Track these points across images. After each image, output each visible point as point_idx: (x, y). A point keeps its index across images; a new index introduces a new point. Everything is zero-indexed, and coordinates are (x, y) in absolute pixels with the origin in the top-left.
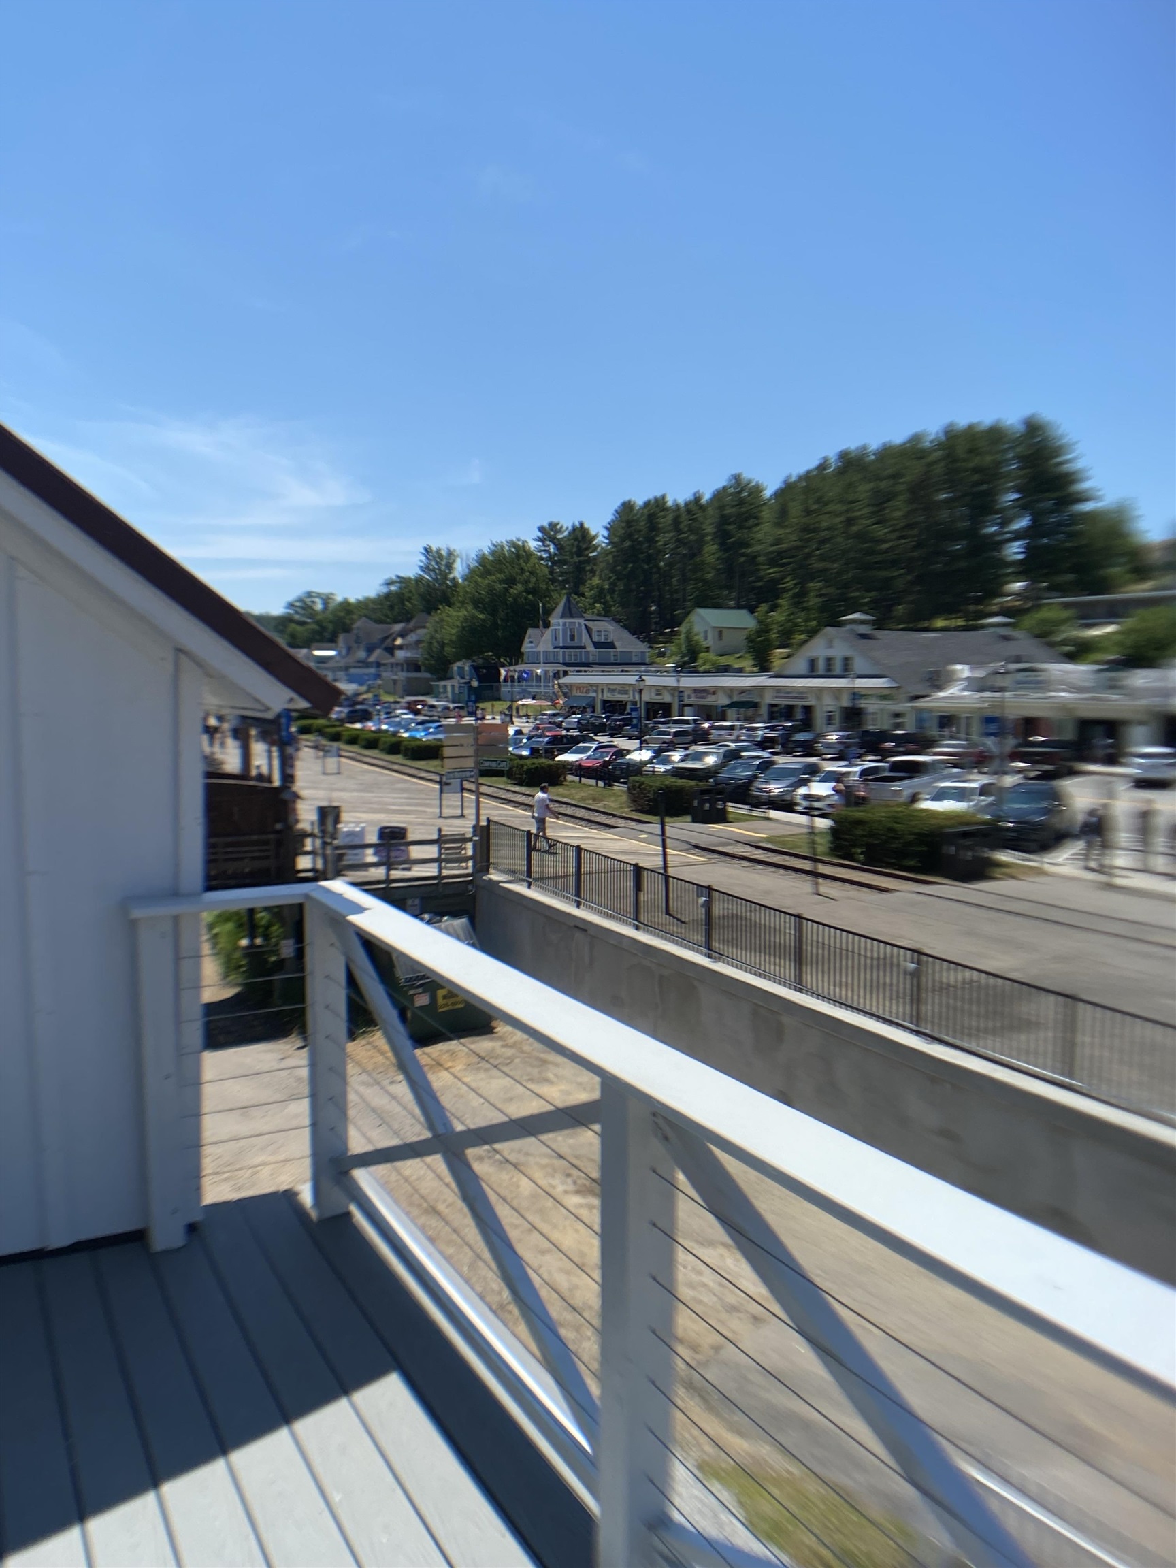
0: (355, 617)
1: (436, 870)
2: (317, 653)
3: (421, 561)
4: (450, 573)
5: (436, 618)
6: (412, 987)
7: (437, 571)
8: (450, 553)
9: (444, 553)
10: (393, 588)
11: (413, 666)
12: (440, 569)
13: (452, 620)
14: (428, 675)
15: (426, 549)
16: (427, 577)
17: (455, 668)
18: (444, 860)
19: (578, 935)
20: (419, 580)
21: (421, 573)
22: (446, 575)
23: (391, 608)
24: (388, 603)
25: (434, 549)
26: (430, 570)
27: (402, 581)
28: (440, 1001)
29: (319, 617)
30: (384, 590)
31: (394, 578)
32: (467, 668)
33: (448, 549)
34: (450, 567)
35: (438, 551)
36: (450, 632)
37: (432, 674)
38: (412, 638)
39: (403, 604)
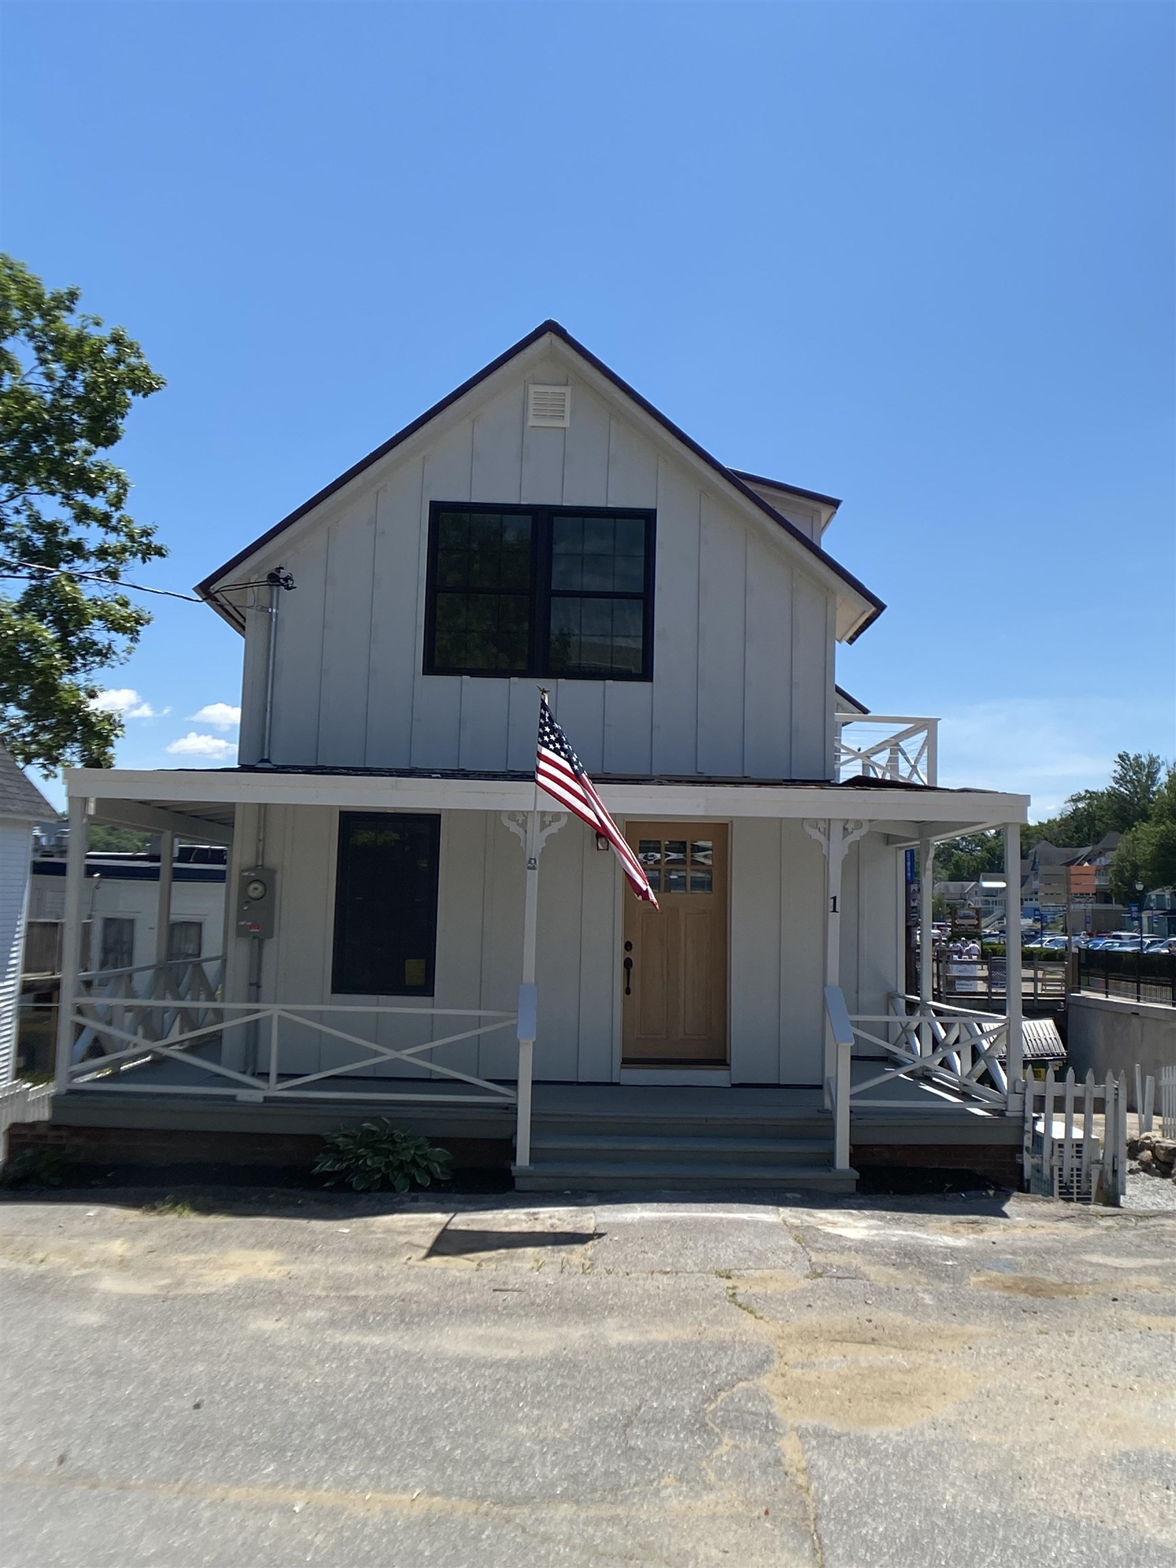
0: (1032, 841)
2: (986, 884)
3: (1115, 771)
4: (1153, 784)
5: (1129, 837)
7: (1136, 783)
8: (1152, 761)
9: (1144, 760)
10: (1081, 805)
11: (1103, 896)
12: (1139, 781)
13: (1146, 836)
14: (1120, 907)
15: (1120, 756)
16: (1122, 789)
17: (1153, 897)
18: (1040, 980)
19: (1134, 1020)
20: (1112, 795)
21: (1117, 786)
22: (1148, 787)
23: (1078, 829)
24: (1075, 824)
25: (1132, 757)
26: (1127, 782)
27: (1091, 796)
29: (993, 843)
30: (1070, 808)
31: (1083, 794)
32: (1168, 897)
33: (1151, 757)
34: (1152, 776)
35: (1137, 758)
36: (1145, 851)
37: (1124, 905)
38: (1102, 861)
39: (1094, 825)
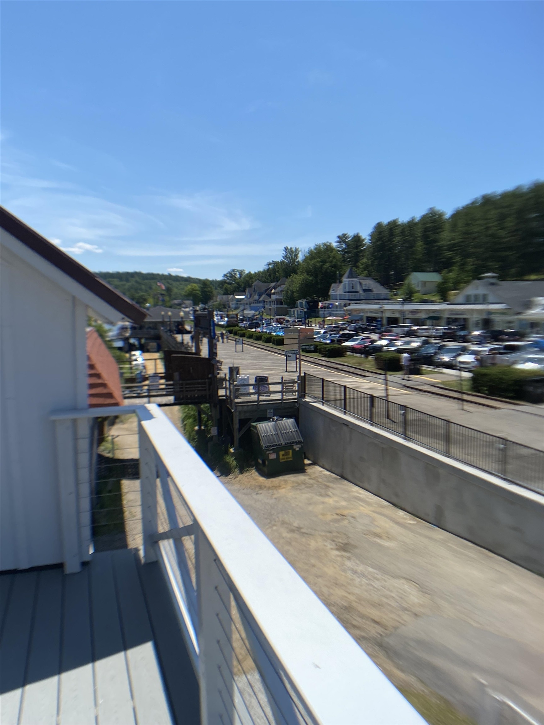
0: (253, 280)
1: (281, 396)
2: (237, 297)
3: (283, 254)
4: (297, 259)
5: (290, 280)
6: (268, 450)
7: (291, 258)
8: (296, 250)
9: (294, 249)
10: (270, 266)
11: (279, 302)
12: (292, 257)
13: (297, 280)
14: (286, 306)
15: (285, 248)
16: (286, 261)
17: (299, 303)
18: (284, 392)
19: (345, 428)
20: (282, 262)
21: (284, 259)
22: (295, 260)
23: (270, 275)
24: (269, 273)
25: (289, 248)
26: (287, 258)
27: (275, 263)
28: (281, 457)
29: (238, 281)
30: (267, 268)
31: (271, 262)
32: (304, 303)
33: (296, 248)
34: (296, 256)
35: (291, 249)
36: (296, 286)
37: (288, 306)
38: (279, 289)
39: (275, 274)
